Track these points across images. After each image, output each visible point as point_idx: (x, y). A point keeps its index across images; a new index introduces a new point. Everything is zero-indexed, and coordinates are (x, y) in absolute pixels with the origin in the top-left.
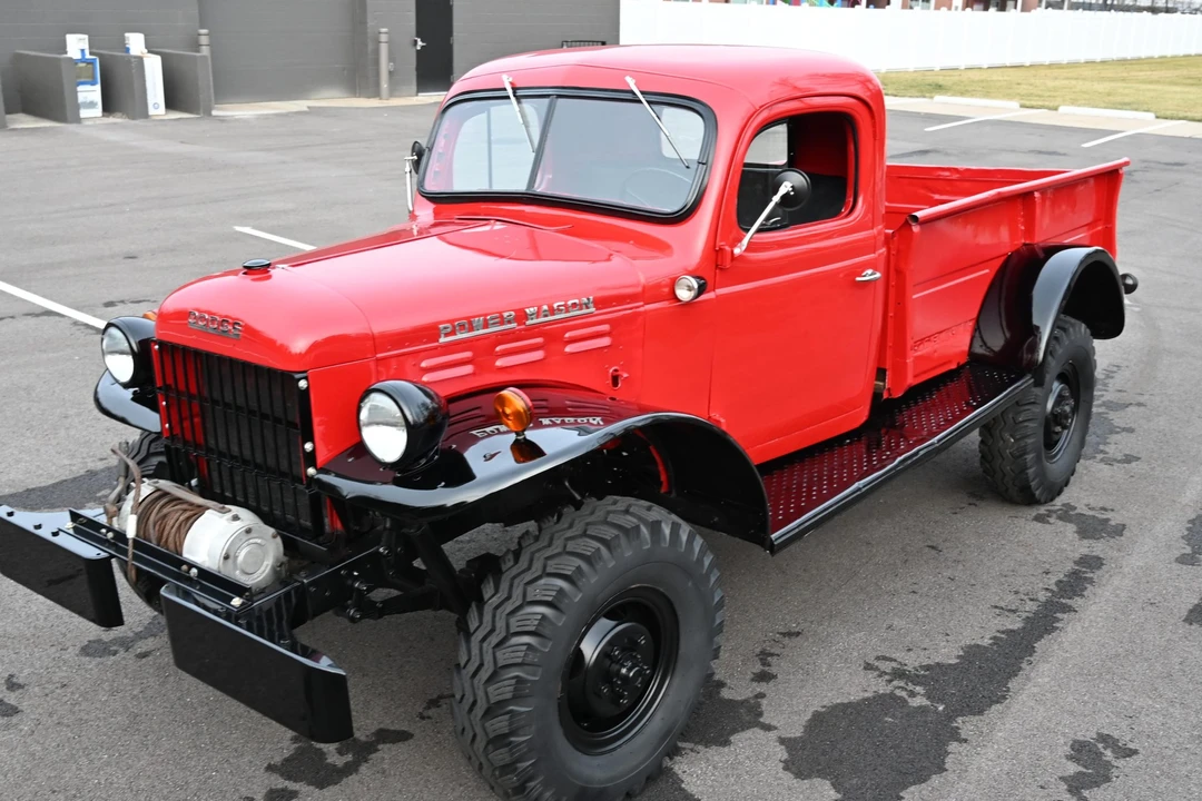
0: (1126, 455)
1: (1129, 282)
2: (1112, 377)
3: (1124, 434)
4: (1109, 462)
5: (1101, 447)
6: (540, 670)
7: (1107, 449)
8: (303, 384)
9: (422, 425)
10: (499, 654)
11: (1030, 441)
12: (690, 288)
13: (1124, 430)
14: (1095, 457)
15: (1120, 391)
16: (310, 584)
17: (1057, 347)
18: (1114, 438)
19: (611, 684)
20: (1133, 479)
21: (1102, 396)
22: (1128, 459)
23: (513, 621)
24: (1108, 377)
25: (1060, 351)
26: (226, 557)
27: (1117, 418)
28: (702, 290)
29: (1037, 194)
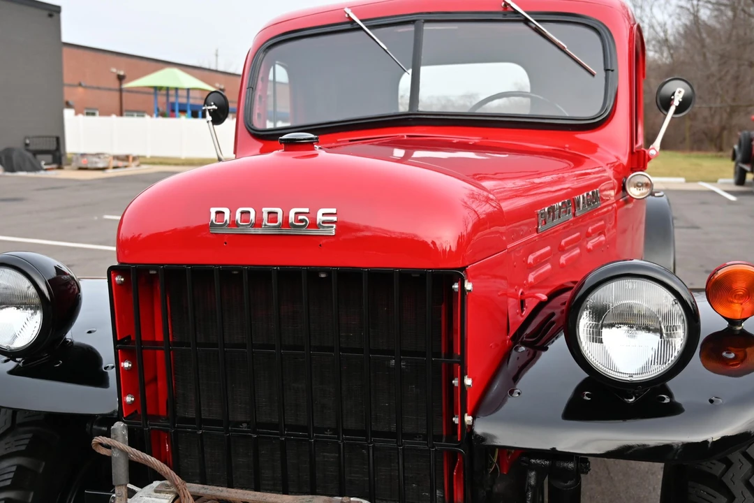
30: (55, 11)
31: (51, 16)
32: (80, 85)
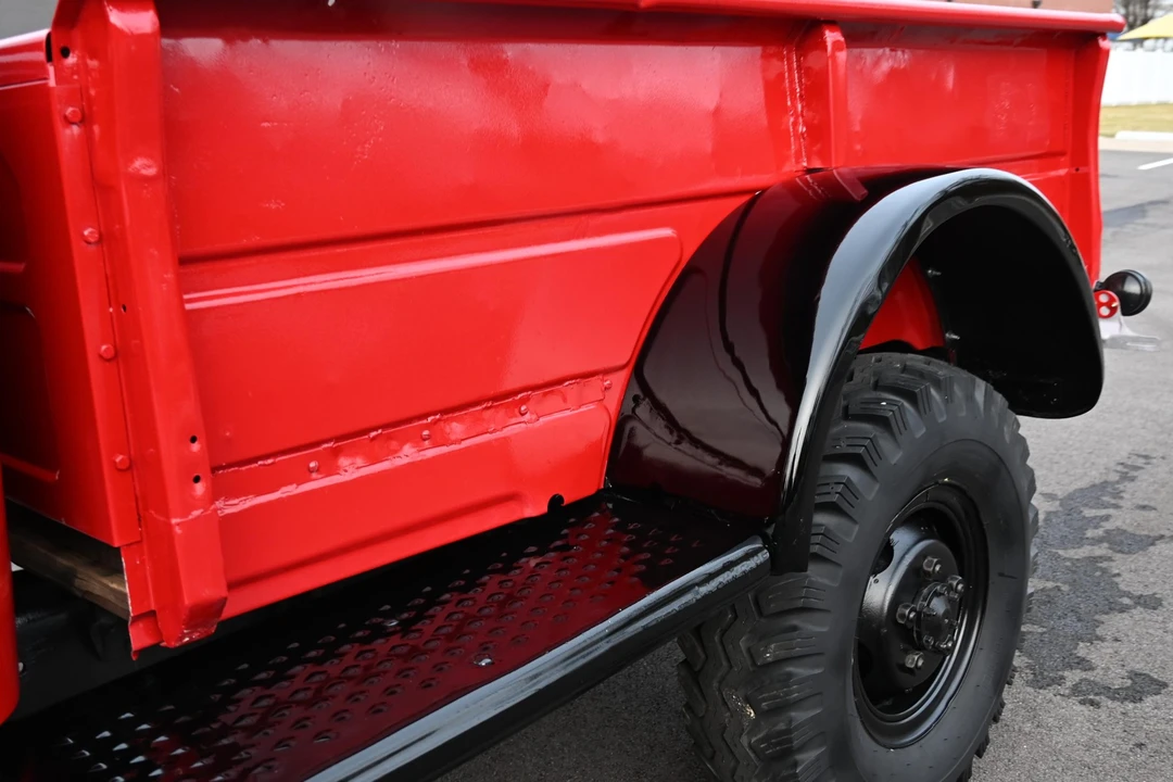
0: (1134, 675)
2: (1133, 479)
3: (1138, 612)
4: (1088, 694)
5: (1082, 650)
7: (1093, 657)
11: (799, 716)
13: (1140, 601)
14: (1060, 680)
15: (1144, 507)
18: (1115, 623)
20: (1141, 757)
21: (1107, 518)
22: (1141, 687)
24: (1125, 477)
27: (1130, 572)
29: (831, 37)
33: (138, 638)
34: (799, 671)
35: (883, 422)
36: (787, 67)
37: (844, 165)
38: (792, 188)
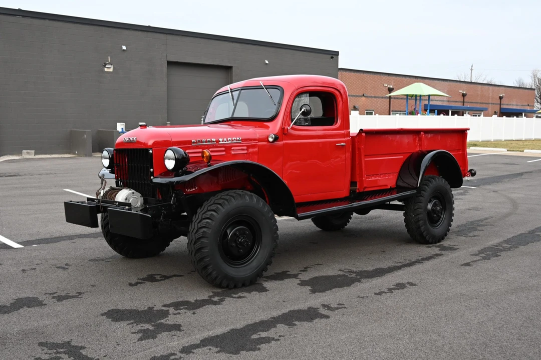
0: (475, 235)
1: (473, 172)
2: (487, 219)
4: (467, 237)
6: (211, 230)
7: (469, 234)
8: (151, 151)
9: (180, 159)
10: (199, 224)
11: (420, 216)
12: (272, 138)
13: (480, 230)
15: (487, 222)
16: (149, 208)
17: (430, 184)
18: (474, 232)
19: (236, 243)
20: (472, 240)
23: (204, 215)
24: (485, 219)
25: (431, 185)
26: (126, 199)
28: (276, 139)
29: (422, 133)
30: (334, 55)
31: (332, 58)
32: (363, 95)
33: (357, 191)
34: (420, 210)
35: (430, 181)
36: (417, 137)
37: (424, 150)
38: (417, 152)
